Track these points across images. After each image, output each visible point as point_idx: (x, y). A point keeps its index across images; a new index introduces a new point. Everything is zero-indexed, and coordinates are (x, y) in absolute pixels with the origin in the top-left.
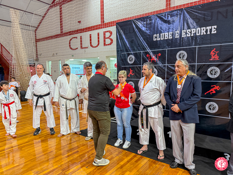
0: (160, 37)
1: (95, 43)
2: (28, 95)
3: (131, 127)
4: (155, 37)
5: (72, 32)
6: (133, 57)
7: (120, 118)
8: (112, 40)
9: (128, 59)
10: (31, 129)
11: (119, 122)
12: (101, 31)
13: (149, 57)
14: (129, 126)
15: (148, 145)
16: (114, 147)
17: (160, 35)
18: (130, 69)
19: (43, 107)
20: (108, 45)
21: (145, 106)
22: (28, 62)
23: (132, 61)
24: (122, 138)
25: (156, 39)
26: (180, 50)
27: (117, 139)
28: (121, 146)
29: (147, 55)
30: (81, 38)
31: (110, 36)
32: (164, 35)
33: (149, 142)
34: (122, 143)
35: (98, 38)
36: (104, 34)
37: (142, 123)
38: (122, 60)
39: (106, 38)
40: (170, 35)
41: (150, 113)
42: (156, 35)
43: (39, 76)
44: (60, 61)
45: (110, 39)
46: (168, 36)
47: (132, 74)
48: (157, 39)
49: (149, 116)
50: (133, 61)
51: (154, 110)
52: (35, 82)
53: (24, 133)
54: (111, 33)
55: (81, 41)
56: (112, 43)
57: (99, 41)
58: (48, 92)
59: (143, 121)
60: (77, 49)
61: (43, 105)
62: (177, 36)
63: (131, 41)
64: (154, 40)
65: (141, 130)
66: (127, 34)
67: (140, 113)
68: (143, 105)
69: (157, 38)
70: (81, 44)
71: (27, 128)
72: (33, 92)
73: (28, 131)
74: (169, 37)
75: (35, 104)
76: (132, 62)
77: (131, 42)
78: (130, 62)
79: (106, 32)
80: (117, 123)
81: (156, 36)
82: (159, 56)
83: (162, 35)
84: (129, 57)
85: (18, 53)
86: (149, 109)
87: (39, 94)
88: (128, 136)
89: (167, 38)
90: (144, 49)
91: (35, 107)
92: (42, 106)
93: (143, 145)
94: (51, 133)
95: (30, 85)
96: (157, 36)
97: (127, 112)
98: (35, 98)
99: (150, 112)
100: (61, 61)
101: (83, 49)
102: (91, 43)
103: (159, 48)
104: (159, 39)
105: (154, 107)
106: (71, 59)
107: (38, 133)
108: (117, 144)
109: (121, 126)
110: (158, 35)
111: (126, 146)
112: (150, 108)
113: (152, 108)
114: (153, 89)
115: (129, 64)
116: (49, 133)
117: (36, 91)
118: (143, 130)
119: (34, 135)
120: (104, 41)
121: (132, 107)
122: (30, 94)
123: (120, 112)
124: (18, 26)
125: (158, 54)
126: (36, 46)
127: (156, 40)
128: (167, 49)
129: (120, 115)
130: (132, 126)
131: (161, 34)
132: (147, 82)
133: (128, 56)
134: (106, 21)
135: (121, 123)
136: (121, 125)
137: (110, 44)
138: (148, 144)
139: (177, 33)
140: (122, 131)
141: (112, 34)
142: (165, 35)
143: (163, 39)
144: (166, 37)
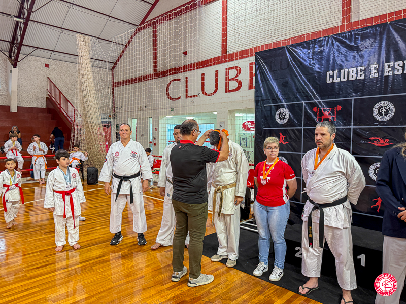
0: (339, 76)
1: (210, 88)
2: (104, 175)
3: (285, 243)
4: (330, 77)
5: (175, 71)
6: (287, 112)
7: (265, 224)
8: (240, 83)
9: (276, 115)
10: (105, 234)
11: (262, 232)
12: (222, 68)
13: (318, 113)
14: (282, 239)
15: (318, 278)
16: (253, 277)
17: (339, 72)
18: (280, 134)
19: (129, 197)
20: (233, 91)
21: (318, 206)
22: (100, 120)
23: (283, 119)
24: (268, 262)
25: (331, 79)
26: (380, 99)
27: (258, 262)
28: (266, 275)
29: (315, 109)
30: (187, 81)
31: (236, 77)
32: (348, 72)
33: (322, 273)
34: (267, 269)
35: (217, 80)
36: (227, 73)
37: (309, 237)
38: (265, 117)
39: (230, 80)
40: (359, 71)
41: (328, 219)
42: (331, 73)
43: (124, 144)
44: (151, 119)
45: (237, 81)
46: (357, 73)
47: (284, 144)
48: (333, 79)
49: (325, 224)
50: (287, 120)
51: (335, 212)
52: (117, 154)
53: (95, 240)
54: (239, 71)
55: (187, 86)
56: (240, 87)
57: (217, 85)
58: (137, 172)
59: (311, 233)
60: (179, 98)
61: (128, 192)
62: (374, 74)
63: (282, 84)
64: (328, 81)
65: (307, 251)
66: (275, 71)
67: (305, 218)
68: (312, 202)
69: (333, 77)
70: (187, 91)
71: (100, 231)
72: (113, 170)
73: (102, 237)
74: (359, 76)
75: (115, 191)
76: (285, 121)
77: (284, 86)
78: (279, 121)
79: (229, 69)
80: (257, 233)
81: (332, 75)
82: (337, 111)
83: (344, 72)
84: (278, 113)
85: (85, 105)
86: (326, 210)
87: (122, 174)
88: (280, 259)
89: (354, 78)
90: (308, 97)
91: (115, 196)
92: (126, 196)
93: (308, 279)
94: (139, 242)
95: (108, 159)
96: (334, 74)
97: (280, 215)
98: (116, 181)
99: (327, 216)
100: (153, 119)
101: (190, 99)
102: (203, 88)
103: (338, 95)
104: (336, 80)
105: (336, 207)
106: (169, 115)
107: (118, 242)
108: (258, 272)
109: (265, 239)
110: (336, 72)
111: (275, 276)
112: (328, 208)
113: (332, 208)
114: (335, 173)
115: (277, 125)
116: (136, 242)
117: (118, 169)
118: (310, 249)
119: (112, 244)
120: (227, 84)
121: (289, 204)
122: (107, 173)
123: (265, 213)
124: (88, 61)
125: (336, 106)
126: (113, 93)
127: (331, 81)
128: (353, 98)
129: (266, 219)
130: (287, 241)
131: (342, 71)
132: (322, 160)
133: (277, 110)
134: (231, 50)
135: (266, 233)
136: (265, 237)
137: (237, 89)
138: (320, 276)
139: (375, 69)
140: (268, 249)
141: (240, 73)
142: (351, 72)
143: (346, 79)
144: (352, 76)
